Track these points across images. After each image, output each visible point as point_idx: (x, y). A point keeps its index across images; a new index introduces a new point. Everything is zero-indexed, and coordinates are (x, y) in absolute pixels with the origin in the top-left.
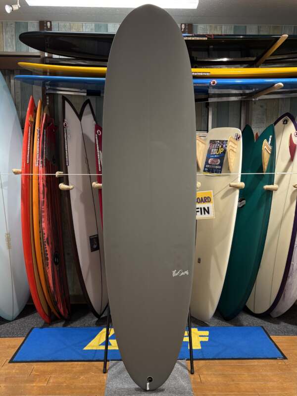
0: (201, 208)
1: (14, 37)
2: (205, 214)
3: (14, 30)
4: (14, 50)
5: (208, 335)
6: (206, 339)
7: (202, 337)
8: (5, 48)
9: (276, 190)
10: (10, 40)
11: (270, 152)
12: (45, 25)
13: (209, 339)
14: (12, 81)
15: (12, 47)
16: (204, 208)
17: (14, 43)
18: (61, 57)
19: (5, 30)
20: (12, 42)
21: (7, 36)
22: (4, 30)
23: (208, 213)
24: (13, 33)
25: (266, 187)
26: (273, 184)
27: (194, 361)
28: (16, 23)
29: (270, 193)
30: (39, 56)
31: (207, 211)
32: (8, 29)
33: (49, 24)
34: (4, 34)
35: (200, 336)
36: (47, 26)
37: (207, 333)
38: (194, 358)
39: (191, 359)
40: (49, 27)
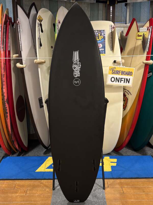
0: (125, 79)
2: (126, 83)
5: (116, 162)
6: (115, 164)
7: (112, 163)
13: (117, 164)
16: (127, 79)
23: (129, 82)
27: (105, 180)
31: (128, 81)
35: (111, 162)
37: (115, 160)
38: (105, 178)
39: (104, 179)
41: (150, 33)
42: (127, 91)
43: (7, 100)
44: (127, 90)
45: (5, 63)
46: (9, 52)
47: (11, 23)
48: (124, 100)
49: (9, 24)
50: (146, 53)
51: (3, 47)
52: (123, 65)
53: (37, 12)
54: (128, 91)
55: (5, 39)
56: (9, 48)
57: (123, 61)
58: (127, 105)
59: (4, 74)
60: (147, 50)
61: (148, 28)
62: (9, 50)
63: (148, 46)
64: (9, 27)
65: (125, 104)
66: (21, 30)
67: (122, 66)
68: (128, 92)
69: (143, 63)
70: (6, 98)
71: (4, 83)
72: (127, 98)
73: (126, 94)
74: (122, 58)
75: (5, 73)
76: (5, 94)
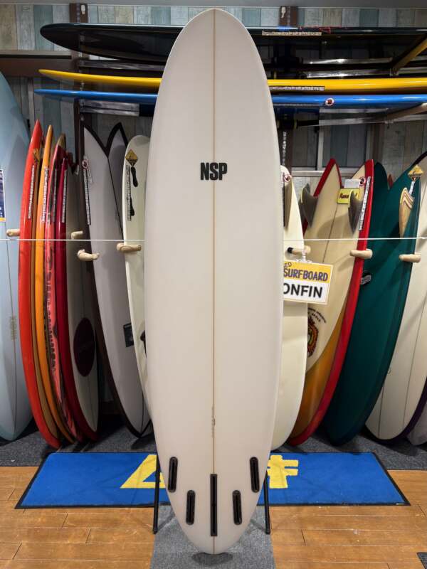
0: (311, 287)
1: (33, 28)
2: (314, 296)
3: (32, 18)
4: (33, 48)
8: (19, 44)
9: (417, 261)
10: (26, 34)
11: (411, 206)
12: (78, 9)
14: (31, 94)
15: (29, 42)
16: (316, 288)
17: (33, 37)
18: (102, 58)
19: (20, 17)
20: (30, 35)
21: (22, 26)
22: (18, 17)
23: (320, 295)
24: (32, 22)
25: (404, 257)
26: (413, 253)
28: (35, 6)
29: (408, 265)
30: (69, 57)
31: (318, 292)
32: (23, 16)
33: (83, 8)
34: (18, 22)
35: (286, 467)
36: (80, 11)
40: (83, 13)
41: (367, 192)
42: (316, 314)
43: (54, 328)
44: (318, 312)
45: (53, 249)
46: (64, 226)
47: (70, 165)
48: (309, 334)
49: (66, 168)
50: (357, 233)
51: (51, 216)
52: (307, 259)
53: (126, 143)
54: (320, 314)
55: (55, 199)
56: (63, 218)
57: (308, 249)
58: (315, 345)
59: (50, 273)
60: (359, 227)
61: (363, 180)
62: (63, 221)
63: (362, 219)
64: (65, 174)
65: (313, 342)
66: (90, 180)
67: (305, 260)
68: (319, 317)
69: (351, 254)
70: (52, 324)
71: (49, 292)
72: (316, 328)
73: (315, 320)
74: (306, 243)
75: (53, 271)
76: (52, 317)
